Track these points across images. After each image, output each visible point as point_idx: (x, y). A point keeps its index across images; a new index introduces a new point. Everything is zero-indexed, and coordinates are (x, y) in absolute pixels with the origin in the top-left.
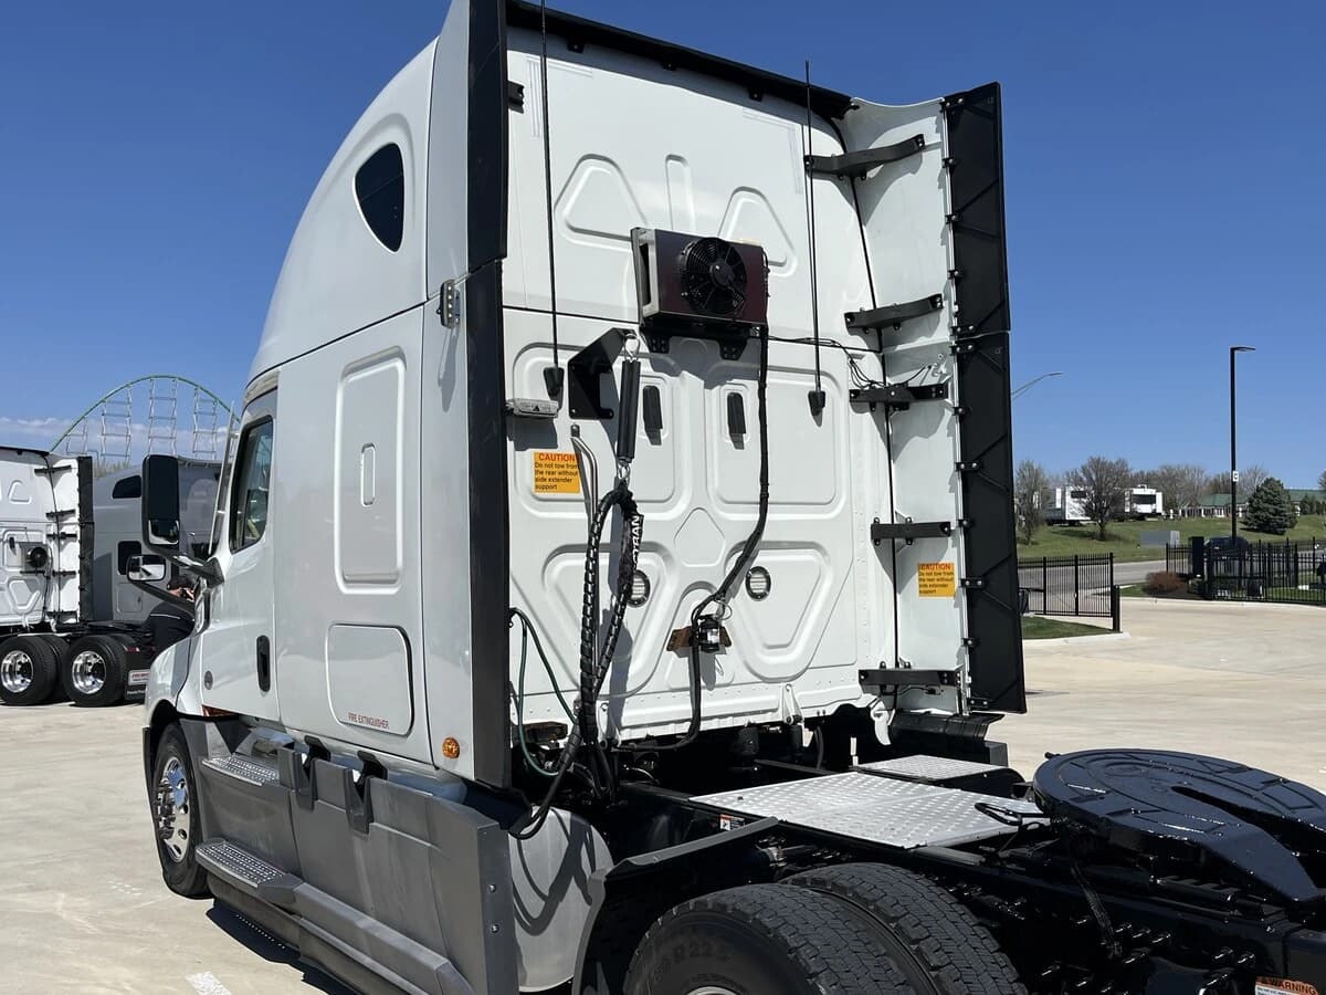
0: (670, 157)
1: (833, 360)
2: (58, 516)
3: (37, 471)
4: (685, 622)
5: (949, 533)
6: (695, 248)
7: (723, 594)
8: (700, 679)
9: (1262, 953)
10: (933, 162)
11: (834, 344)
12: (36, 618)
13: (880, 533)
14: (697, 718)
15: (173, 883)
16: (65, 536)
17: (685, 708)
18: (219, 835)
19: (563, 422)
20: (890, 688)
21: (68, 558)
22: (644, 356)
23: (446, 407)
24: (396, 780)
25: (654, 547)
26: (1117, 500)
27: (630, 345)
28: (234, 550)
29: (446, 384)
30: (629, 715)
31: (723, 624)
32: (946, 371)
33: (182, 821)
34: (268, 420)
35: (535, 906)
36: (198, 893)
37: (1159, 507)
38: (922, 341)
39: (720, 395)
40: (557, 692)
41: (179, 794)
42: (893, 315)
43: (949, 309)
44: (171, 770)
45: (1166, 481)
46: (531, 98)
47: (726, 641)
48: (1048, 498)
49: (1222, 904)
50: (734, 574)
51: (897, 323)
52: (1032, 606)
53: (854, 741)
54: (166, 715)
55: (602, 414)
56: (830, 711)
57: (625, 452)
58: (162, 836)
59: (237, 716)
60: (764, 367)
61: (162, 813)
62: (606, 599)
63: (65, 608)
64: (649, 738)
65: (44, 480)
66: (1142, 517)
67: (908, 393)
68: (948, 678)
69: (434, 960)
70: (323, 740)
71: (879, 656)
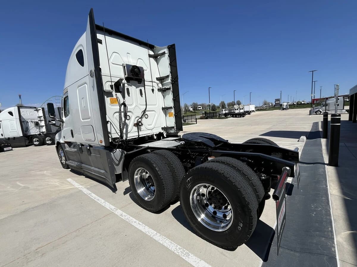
0: (128, 53)
1: (155, 84)
2: (40, 117)
3: (35, 110)
4: (136, 122)
5: (172, 108)
6: (132, 67)
7: (141, 118)
8: (139, 130)
9: (209, 154)
10: (167, 55)
11: (155, 82)
12: (39, 133)
13: (163, 109)
14: (139, 135)
15: (64, 167)
16: (41, 120)
17: (137, 134)
18: (69, 160)
19: (114, 93)
20: (166, 130)
21: (43, 123)
22: (126, 83)
23: (94, 91)
24: (95, 148)
25: (130, 112)
26: (196, 108)
27: (123, 81)
28: (65, 117)
29: (93, 87)
30: (129, 135)
31: (142, 122)
32: (170, 86)
33: (64, 158)
34: (67, 96)
35: (117, 162)
36: (68, 168)
37: (201, 108)
38: (167, 82)
39: (138, 89)
40: (117, 133)
41: (63, 155)
42: (163, 78)
43: (170, 77)
44: (60, 151)
45: (202, 105)
46: (103, 42)
47: (142, 124)
48: (188, 108)
49: (204, 149)
50: (143, 115)
51: (163, 79)
52: (186, 121)
53: (162, 137)
54: (59, 143)
55: (120, 92)
56: (158, 133)
57: (124, 97)
58: (61, 161)
59: (70, 142)
60: (145, 85)
61: (60, 157)
62: (123, 119)
63: (43, 131)
64: (132, 138)
65: (36, 111)
66: (199, 110)
67: (166, 89)
68: (173, 127)
69: (103, 171)
70: (83, 143)
71: (164, 125)
